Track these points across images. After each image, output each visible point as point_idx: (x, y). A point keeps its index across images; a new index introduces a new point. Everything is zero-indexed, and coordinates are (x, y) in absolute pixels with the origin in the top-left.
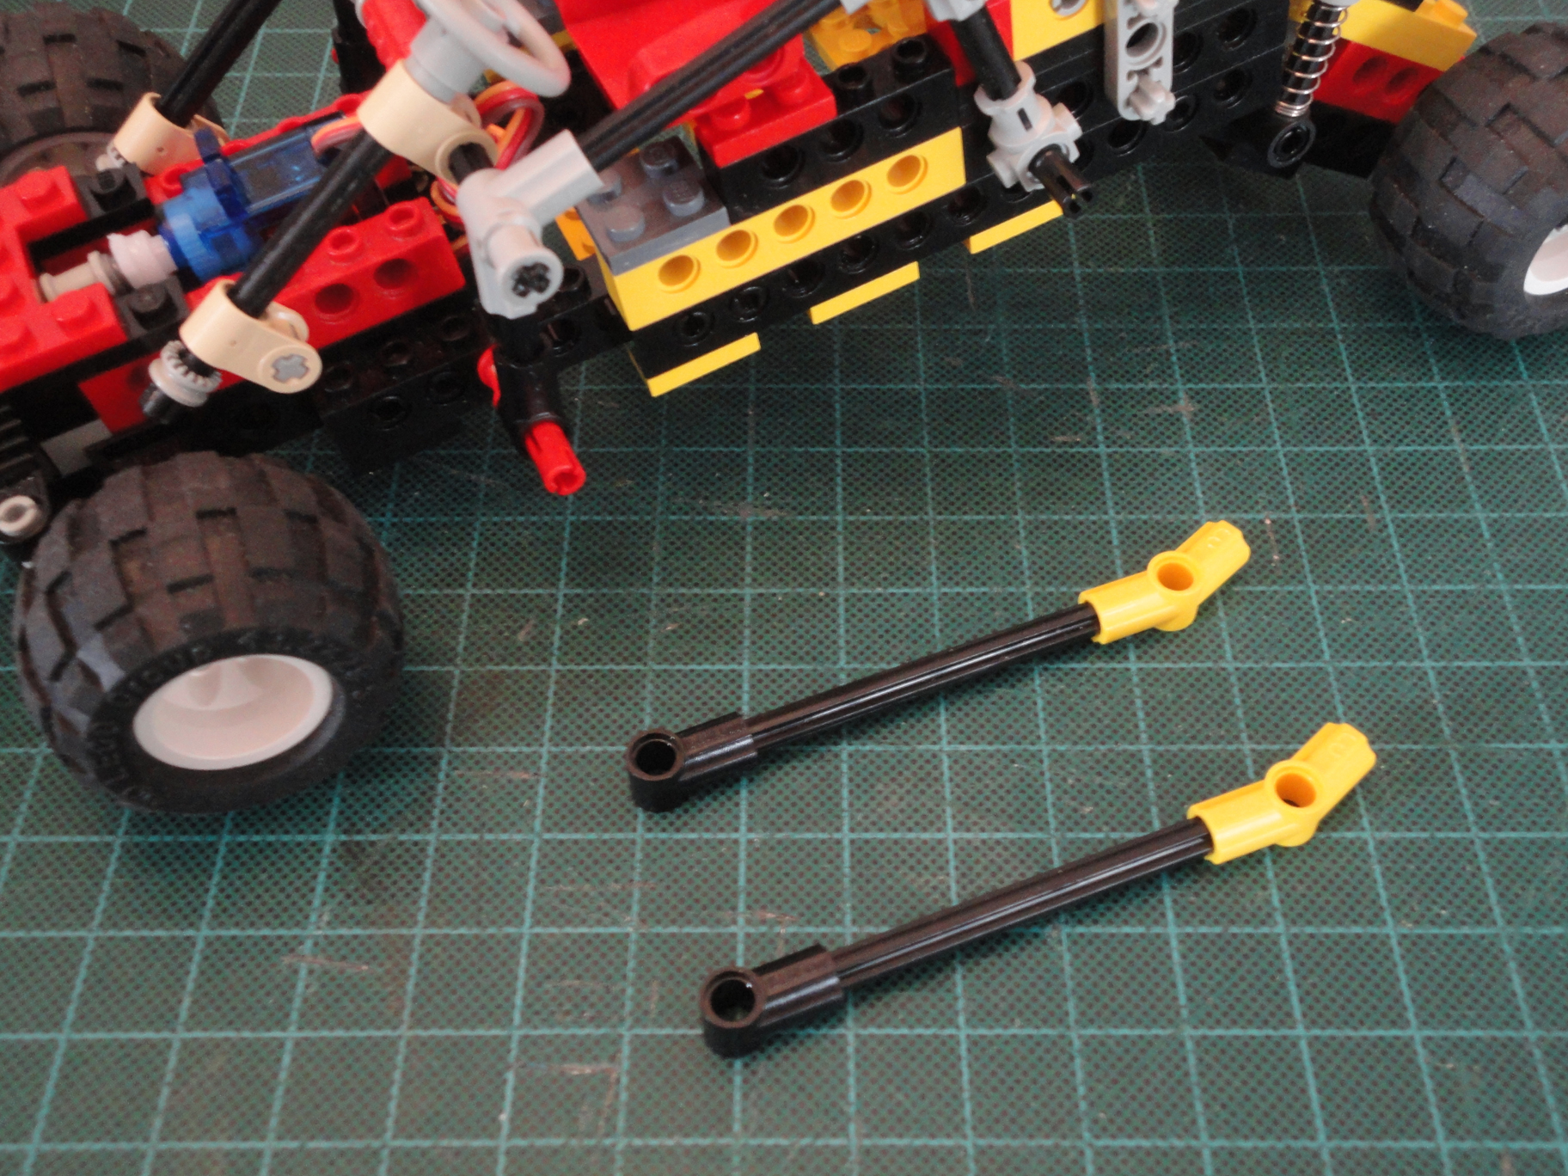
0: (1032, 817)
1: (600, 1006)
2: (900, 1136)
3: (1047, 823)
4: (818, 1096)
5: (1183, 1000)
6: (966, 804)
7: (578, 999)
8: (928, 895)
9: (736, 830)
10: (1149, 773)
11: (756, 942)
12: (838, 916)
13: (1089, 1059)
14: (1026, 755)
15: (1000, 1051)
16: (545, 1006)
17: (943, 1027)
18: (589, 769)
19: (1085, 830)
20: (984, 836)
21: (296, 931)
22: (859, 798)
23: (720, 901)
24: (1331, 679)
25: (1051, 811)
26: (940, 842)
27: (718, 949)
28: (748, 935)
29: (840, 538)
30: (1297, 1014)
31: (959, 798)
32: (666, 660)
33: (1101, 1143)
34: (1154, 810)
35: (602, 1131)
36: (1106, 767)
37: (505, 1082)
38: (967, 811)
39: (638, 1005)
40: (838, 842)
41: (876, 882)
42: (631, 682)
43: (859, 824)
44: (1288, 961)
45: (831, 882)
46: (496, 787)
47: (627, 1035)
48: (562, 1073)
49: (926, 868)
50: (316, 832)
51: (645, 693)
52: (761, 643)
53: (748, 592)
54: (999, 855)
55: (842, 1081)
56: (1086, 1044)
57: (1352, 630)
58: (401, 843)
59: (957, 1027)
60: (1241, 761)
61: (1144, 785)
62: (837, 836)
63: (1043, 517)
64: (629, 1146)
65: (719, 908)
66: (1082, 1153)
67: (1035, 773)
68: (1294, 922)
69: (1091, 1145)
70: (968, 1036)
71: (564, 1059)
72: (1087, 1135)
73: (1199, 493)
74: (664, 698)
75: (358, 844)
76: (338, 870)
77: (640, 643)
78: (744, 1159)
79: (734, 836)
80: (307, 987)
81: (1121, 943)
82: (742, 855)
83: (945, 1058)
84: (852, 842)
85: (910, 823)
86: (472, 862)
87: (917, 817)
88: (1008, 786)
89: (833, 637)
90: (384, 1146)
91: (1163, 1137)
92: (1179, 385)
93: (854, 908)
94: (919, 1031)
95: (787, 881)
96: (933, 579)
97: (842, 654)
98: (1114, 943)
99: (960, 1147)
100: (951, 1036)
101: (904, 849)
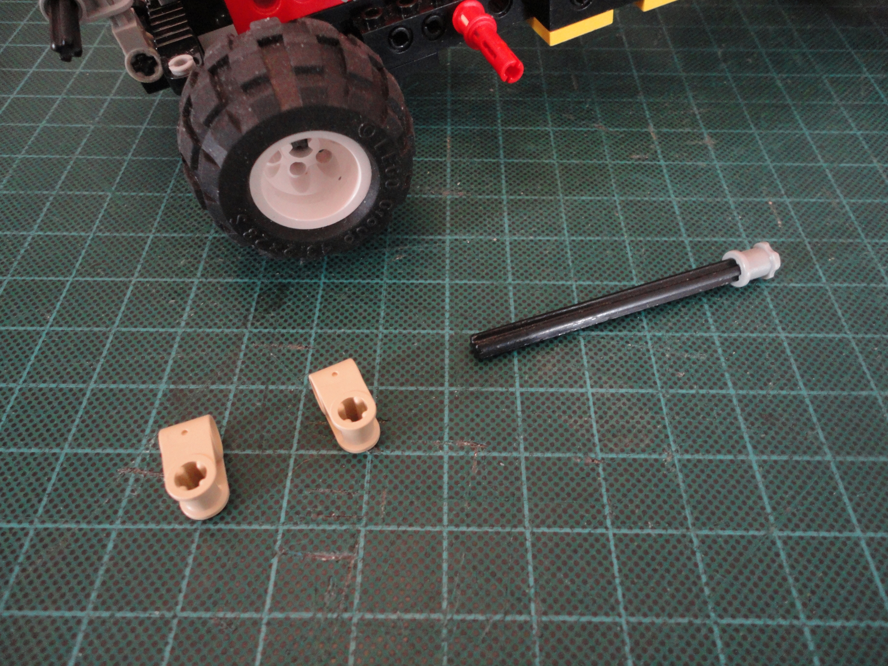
0: (645, 378)
1: (344, 508)
2: (570, 614)
3: (655, 383)
4: (506, 580)
5: (769, 509)
6: (599, 370)
7: (328, 503)
8: (577, 431)
9: (442, 385)
10: (720, 351)
11: (457, 462)
12: (515, 445)
13: (706, 554)
14: (636, 339)
15: (639, 547)
16: (304, 508)
17: (596, 528)
18: (343, 344)
19: (681, 388)
20: (612, 391)
21: (130, 451)
22: (525, 365)
23: (431, 433)
24: (830, 293)
25: (657, 375)
26: (582, 395)
27: (430, 467)
28: (451, 458)
29: (505, 209)
30: (854, 520)
31: (593, 366)
32: (395, 277)
33: (724, 621)
34: (727, 375)
35: (342, 606)
36: (690, 347)
37: (270, 566)
38: (599, 374)
39: (372, 508)
40: (512, 394)
41: (540, 421)
42: (373, 290)
43: (526, 382)
44: (839, 481)
45: (509, 421)
46: (280, 355)
47: (363, 531)
48: (314, 560)
49: (575, 412)
50: (154, 383)
51: (381, 297)
52: (456, 268)
53: (448, 238)
54: (624, 404)
55: (523, 569)
56: (703, 542)
57: (836, 265)
58: (212, 391)
59: (607, 528)
60: (780, 344)
61: (718, 359)
62: (511, 390)
63: (631, 198)
64: (362, 619)
65: (430, 438)
66: (711, 630)
67: (644, 350)
68: (838, 453)
69: (716, 623)
70: (614, 535)
71: (316, 548)
72: (712, 615)
73: (725, 187)
74: (394, 300)
75: (182, 390)
76: (166, 408)
77: (379, 267)
78: (450, 632)
79: (440, 389)
80: (133, 491)
81: (717, 466)
82: (446, 402)
83: (599, 552)
84: (522, 394)
85: (561, 382)
86: (259, 404)
87: (566, 378)
88: (625, 358)
89: (503, 265)
90: (175, 616)
91: (771, 617)
92: (703, 130)
93: (525, 439)
94: (578, 530)
95: (478, 420)
96: (565, 232)
97: (510, 274)
98: (712, 466)
99: (616, 624)
100: (602, 535)
101: (558, 399)
